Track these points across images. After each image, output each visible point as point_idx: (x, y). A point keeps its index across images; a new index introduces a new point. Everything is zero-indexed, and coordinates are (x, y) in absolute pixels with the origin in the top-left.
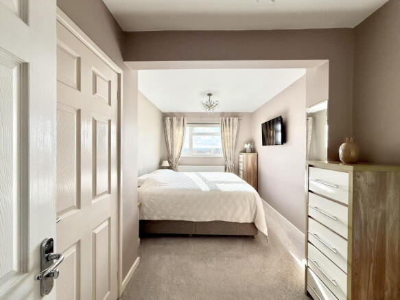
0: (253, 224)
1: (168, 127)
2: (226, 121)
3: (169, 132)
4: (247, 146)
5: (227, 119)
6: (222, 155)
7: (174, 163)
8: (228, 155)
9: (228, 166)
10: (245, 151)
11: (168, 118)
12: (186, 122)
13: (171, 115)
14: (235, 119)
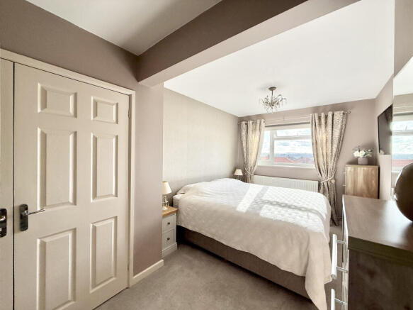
0: (303, 279)
1: (244, 133)
2: (320, 118)
3: (244, 138)
4: (360, 154)
5: (323, 115)
6: (313, 166)
7: (249, 173)
8: (322, 167)
9: (324, 182)
10: (355, 162)
11: (244, 123)
12: (263, 125)
13: (247, 119)
14: (336, 113)
